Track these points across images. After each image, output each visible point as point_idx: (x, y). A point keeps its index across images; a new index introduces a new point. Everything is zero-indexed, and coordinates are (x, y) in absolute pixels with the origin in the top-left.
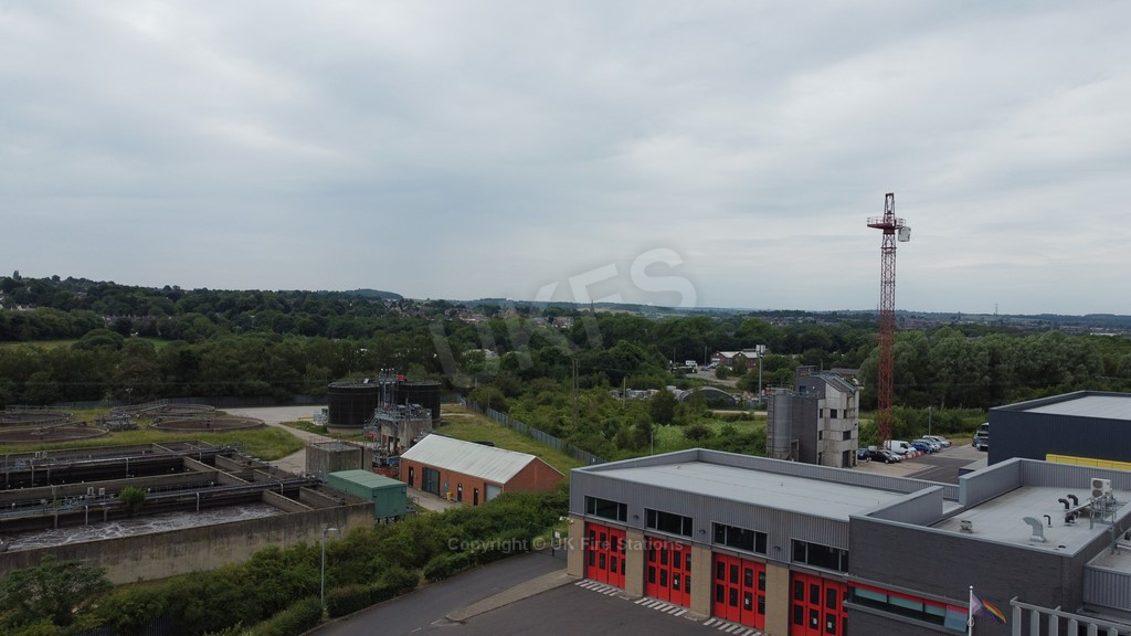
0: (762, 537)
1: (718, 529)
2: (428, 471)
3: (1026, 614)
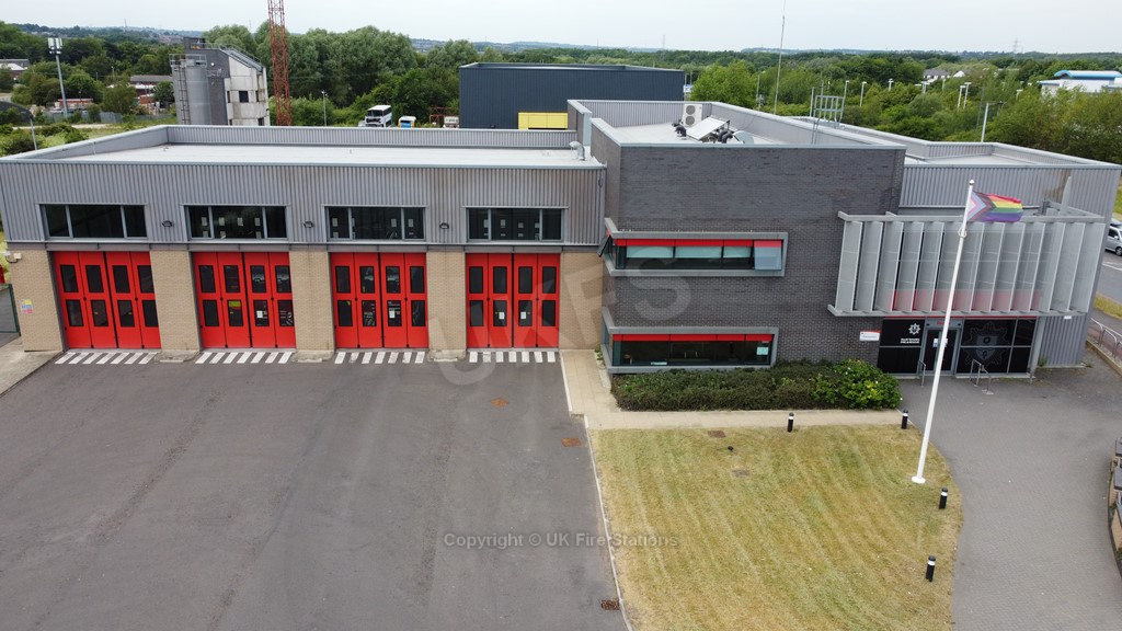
0: (417, 214)
1: (336, 213)
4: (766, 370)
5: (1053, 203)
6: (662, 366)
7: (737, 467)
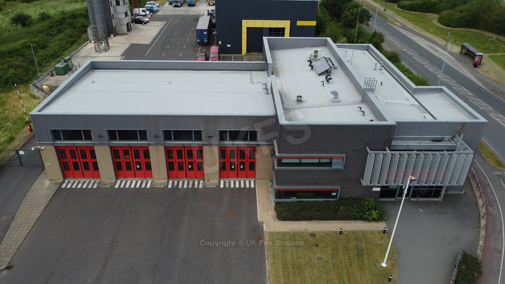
0: (198, 133)
1: (167, 133)
4: (335, 201)
5: (457, 136)
6: (294, 199)
7: (318, 255)
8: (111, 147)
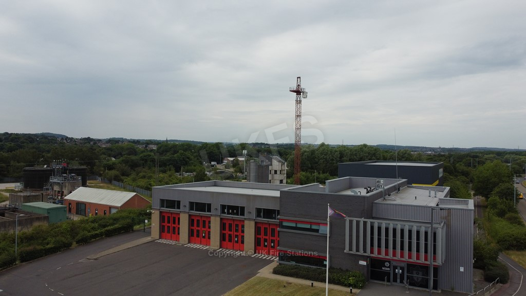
0: (243, 209)
1: (223, 207)
2: (79, 204)
3: (351, 222)
6: (294, 263)
8: (190, 216)
